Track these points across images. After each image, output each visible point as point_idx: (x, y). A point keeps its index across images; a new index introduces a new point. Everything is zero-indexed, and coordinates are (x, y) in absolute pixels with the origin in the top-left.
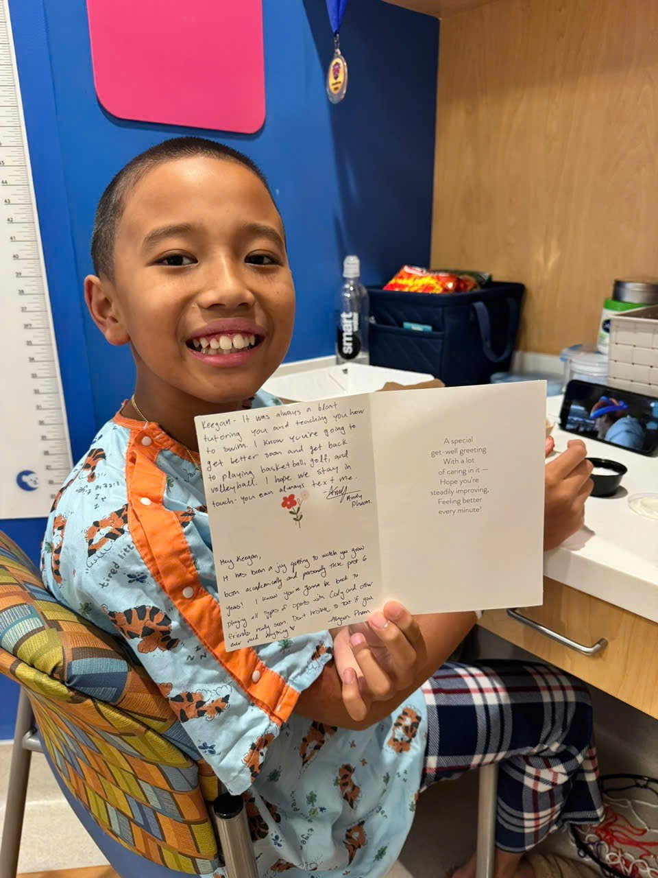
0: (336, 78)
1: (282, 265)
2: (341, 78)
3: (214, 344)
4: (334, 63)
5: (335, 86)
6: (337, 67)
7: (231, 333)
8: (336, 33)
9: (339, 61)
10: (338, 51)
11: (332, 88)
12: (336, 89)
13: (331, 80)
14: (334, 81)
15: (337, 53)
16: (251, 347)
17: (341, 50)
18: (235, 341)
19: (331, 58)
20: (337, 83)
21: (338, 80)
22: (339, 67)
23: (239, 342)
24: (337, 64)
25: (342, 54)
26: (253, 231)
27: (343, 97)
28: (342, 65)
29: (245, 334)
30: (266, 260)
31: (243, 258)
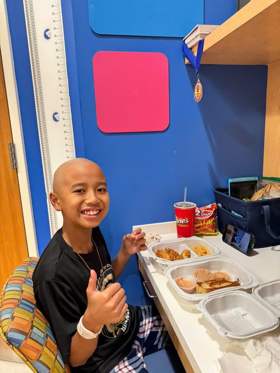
0: (198, 92)
1: (107, 192)
2: (200, 92)
3: (88, 213)
4: (197, 85)
5: (198, 95)
6: (198, 87)
7: (93, 211)
8: (198, 73)
9: (199, 84)
10: (199, 80)
11: (196, 96)
12: (198, 96)
13: (196, 92)
14: (197, 93)
15: (198, 81)
16: (98, 213)
17: (200, 80)
18: (94, 212)
19: (196, 83)
20: (198, 94)
21: (199, 92)
22: (199, 87)
23: (95, 213)
24: (198, 85)
25: (200, 82)
26: (100, 184)
27: (201, 99)
28: (200, 86)
29: (97, 210)
30: (103, 190)
31: (97, 191)
